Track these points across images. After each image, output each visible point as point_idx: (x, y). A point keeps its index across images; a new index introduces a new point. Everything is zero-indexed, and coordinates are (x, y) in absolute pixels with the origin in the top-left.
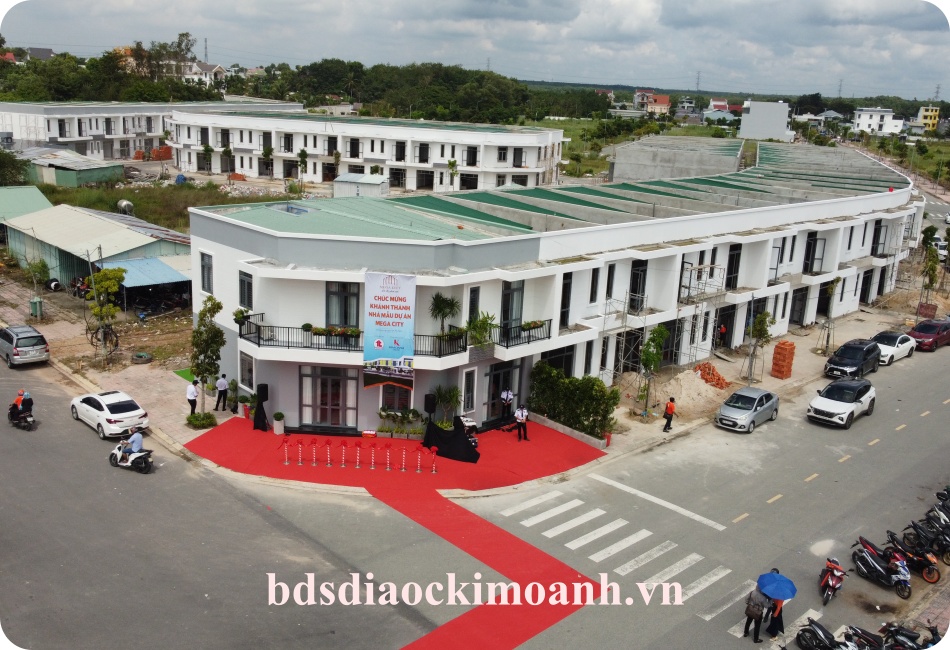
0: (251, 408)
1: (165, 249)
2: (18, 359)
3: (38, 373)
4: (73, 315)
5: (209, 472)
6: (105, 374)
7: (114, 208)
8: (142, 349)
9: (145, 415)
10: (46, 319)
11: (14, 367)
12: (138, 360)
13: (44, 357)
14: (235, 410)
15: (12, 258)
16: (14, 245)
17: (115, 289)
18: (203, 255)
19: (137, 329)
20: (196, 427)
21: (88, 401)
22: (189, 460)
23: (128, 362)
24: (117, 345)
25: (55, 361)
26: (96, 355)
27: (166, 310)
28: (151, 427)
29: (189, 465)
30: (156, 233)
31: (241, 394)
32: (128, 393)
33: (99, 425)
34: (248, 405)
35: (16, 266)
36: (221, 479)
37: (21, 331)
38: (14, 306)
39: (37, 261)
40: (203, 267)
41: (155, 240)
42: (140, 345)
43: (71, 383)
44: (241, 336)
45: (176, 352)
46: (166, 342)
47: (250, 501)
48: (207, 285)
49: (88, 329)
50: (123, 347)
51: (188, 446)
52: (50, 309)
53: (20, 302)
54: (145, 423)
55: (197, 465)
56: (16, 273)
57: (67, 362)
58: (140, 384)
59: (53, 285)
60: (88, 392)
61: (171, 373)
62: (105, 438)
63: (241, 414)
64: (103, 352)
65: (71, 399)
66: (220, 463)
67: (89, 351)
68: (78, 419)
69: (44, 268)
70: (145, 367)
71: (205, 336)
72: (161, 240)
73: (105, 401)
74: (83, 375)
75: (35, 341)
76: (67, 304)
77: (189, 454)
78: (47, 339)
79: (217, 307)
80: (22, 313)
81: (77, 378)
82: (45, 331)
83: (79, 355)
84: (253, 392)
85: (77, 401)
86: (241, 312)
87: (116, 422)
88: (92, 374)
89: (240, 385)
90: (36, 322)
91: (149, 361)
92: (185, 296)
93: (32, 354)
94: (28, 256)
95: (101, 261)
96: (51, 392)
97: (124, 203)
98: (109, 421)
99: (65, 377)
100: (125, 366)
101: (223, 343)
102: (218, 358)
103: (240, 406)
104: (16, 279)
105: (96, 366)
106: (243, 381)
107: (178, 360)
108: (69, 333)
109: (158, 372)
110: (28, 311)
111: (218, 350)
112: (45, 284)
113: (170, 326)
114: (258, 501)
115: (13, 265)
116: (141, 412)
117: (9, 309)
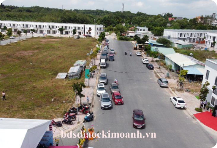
0: (212, 110)
1: (198, 66)
2: (162, 85)
3: (165, 89)
4: (175, 78)
5: (198, 123)
6: (179, 93)
7: (189, 55)
8: (188, 89)
9: (186, 105)
10: (169, 77)
11: (161, 87)
12: (187, 91)
13: (167, 86)
14: (208, 109)
15: (165, 63)
16: (166, 60)
17: (185, 74)
18: (207, 71)
19: (188, 84)
20: (197, 111)
21: (174, 98)
22: (194, 118)
23: (184, 91)
24: (183, 87)
25: (169, 87)
26: (178, 88)
27: (196, 81)
28: (187, 108)
29: (194, 119)
30: (197, 62)
31: (210, 106)
32: (183, 99)
33: (175, 104)
34: (212, 109)
35: (166, 65)
36: (201, 126)
37: (164, 80)
38: (163, 73)
39: (170, 65)
40: (207, 73)
41: (196, 64)
42: (188, 88)
43: (171, 93)
44: (213, 92)
45: (196, 91)
46: (194, 88)
47: (207, 134)
48: (207, 78)
49: (178, 82)
50: (184, 87)
51: (194, 115)
52: (170, 75)
53: (165, 73)
54: (185, 107)
55: (195, 120)
56: (165, 66)
57: (171, 88)
58: (186, 97)
59: (172, 70)
60: (175, 96)
61: (194, 96)
62: (176, 107)
63: (209, 111)
64: (180, 88)
65: (170, 96)
66: (201, 121)
67: (177, 87)
68: (171, 101)
69: (171, 66)
70: (188, 93)
71: (204, 90)
72: (198, 64)
73: (178, 99)
74: (174, 92)
75: (166, 82)
76: (174, 75)
77: (194, 117)
78: (168, 82)
79: (208, 84)
80: (165, 75)
81: (173, 92)
82: (168, 80)
83: (174, 87)
84: (214, 106)
85: (172, 98)
86: (215, 87)
87: (179, 105)
88: (176, 92)
89: (210, 104)
90: (167, 78)
91: (189, 92)
92: (201, 78)
93: (165, 85)
94: (168, 63)
95: (183, 67)
96: (167, 94)
97: (191, 54)
98: (178, 104)
99: (170, 91)
100: (184, 92)
101: (208, 93)
102: (206, 96)
103: (209, 109)
104: (165, 68)
105: (177, 90)
106: (211, 103)
107: (196, 93)
108: (173, 82)
109: (191, 95)
110: (166, 75)
111: (206, 94)
112: (171, 70)
113: (196, 84)
114: (209, 134)
115: (165, 64)
116: (185, 104)
117: (162, 74)
